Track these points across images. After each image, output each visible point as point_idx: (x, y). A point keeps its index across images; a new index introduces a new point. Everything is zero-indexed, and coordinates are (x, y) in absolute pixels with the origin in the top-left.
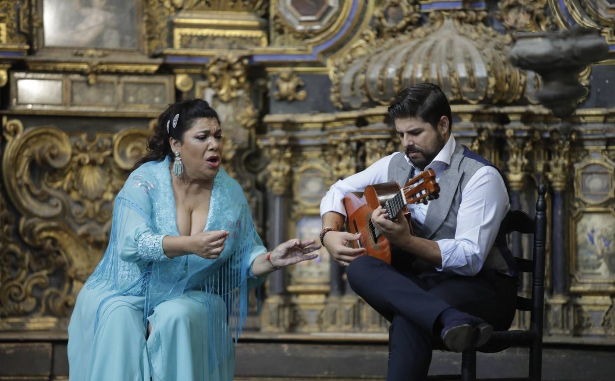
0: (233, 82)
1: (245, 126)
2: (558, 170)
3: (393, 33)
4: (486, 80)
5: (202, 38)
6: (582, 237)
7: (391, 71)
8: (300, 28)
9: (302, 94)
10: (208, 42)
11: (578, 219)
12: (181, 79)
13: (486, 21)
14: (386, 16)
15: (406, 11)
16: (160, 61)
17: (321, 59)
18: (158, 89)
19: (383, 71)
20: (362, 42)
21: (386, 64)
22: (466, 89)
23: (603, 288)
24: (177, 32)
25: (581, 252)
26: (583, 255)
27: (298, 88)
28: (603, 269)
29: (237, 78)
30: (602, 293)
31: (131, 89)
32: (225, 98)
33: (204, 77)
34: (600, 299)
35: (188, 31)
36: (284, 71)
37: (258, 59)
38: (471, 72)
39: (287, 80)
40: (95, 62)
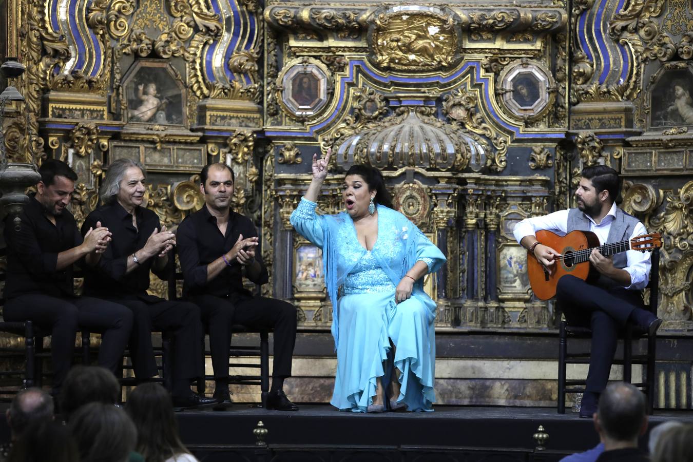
0: (246, 150)
1: (251, 181)
2: (493, 217)
3: (369, 120)
4: (454, 155)
5: (223, 118)
6: (503, 262)
7: (386, 148)
8: (298, 113)
9: (299, 159)
10: (228, 120)
11: (501, 250)
12: (211, 146)
13: (436, 115)
14: (365, 108)
15: (379, 105)
16: (200, 134)
17: (314, 136)
18: (196, 154)
19: (380, 147)
20: (344, 125)
21: (382, 142)
22: (439, 161)
23: (522, 296)
24: (208, 113)
25: (503, 272)
26: (504, 274)
27: (297, 155)
28: (518, 283)
29: (248, 147)
30: (519, 300)
31: (181, 153)
32: (240, 161)
33: (225, 145)
34: (517, 304)
35: (215, 113)
36: (288, 143)
37: (268, 134)
38: (444, 150)
39: (289, 150)
40: (163, 134)
